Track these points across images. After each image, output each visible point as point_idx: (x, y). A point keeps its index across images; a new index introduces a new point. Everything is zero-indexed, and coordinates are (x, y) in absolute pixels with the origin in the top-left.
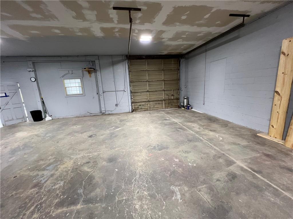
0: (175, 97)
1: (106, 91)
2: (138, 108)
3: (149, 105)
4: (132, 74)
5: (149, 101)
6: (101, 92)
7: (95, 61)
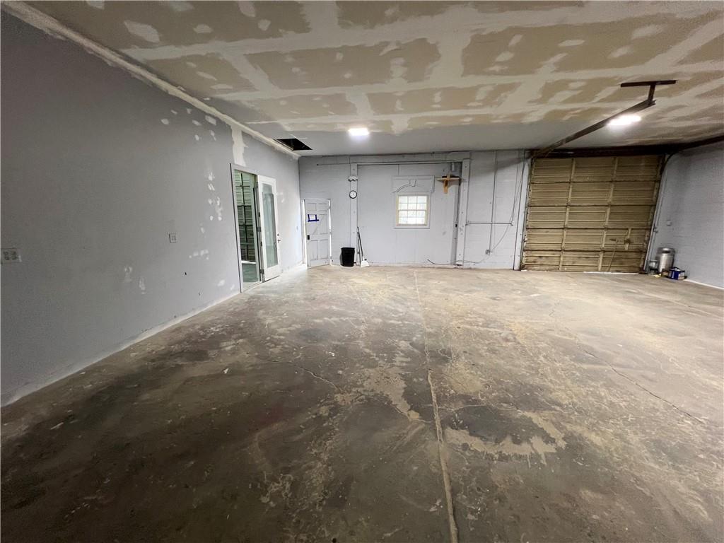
0: (633, 247)
1: (472, 221)
2: (534, 262)
3: (562, 259)
4: (535, 188)
5: (565, 251)
6: (462, 224)
7: (461, 163)
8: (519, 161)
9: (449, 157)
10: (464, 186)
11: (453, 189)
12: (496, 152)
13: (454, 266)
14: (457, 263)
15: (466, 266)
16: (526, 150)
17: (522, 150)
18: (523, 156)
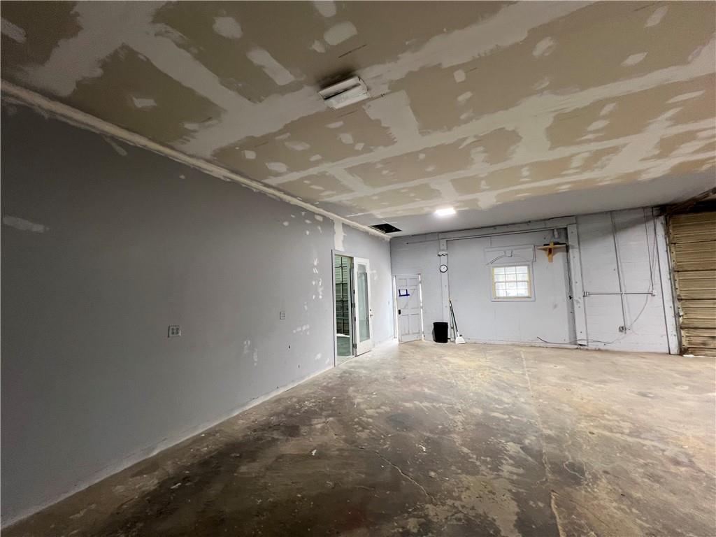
1: (592, 292)
2: (704, 344)
4: (679, 249)
6: (577, 294)
7: (566, 229)
8: (646, 220)
9: (550, 225)
10: (574, 253)
11: (559, 257)
12: (611, 213)
13: (576, 346)
14: (579, 342)
15: (592, 346)
16: (653, 207)
17: (646, 207)
18: (650, 214)
